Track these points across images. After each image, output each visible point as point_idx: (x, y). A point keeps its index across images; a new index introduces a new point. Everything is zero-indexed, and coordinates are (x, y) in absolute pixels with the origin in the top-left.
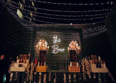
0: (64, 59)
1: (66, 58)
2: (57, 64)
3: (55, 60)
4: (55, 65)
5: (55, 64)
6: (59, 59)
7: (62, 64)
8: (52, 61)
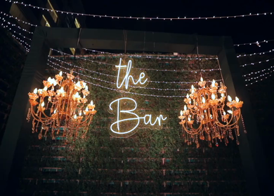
0: (156, 162)
1: (162, 156)
2: (132, 176)
3: (127, 163)
4: (127, 182)
5: (125, 179)
6: (140, 160)
7: (151, 179)
8: (117, 169)
